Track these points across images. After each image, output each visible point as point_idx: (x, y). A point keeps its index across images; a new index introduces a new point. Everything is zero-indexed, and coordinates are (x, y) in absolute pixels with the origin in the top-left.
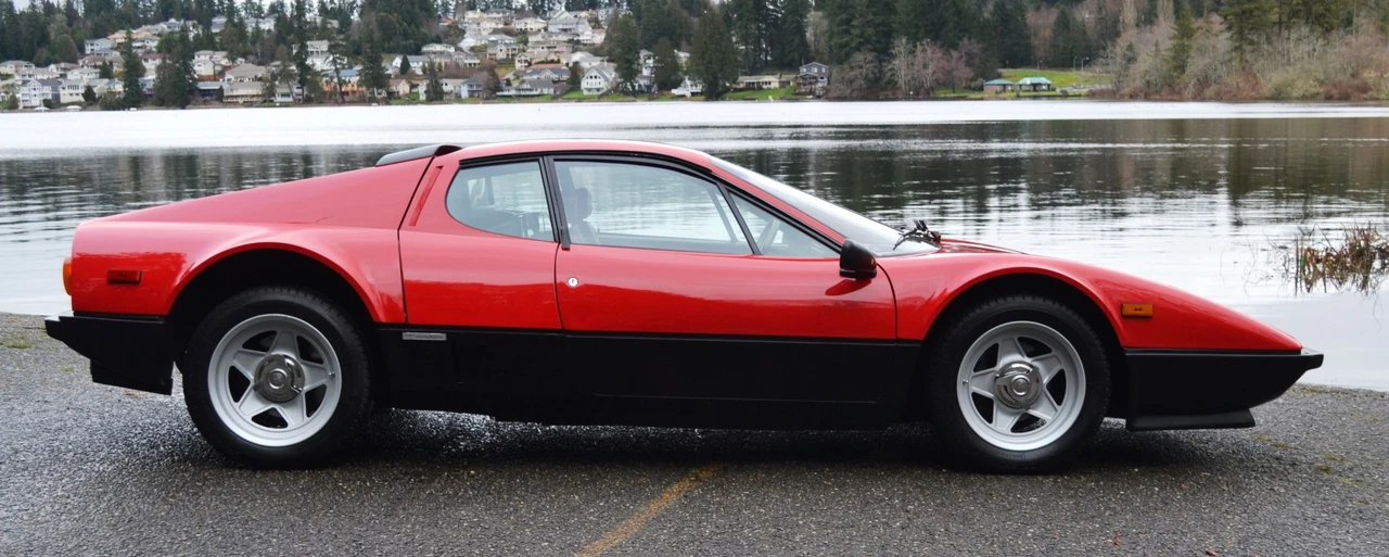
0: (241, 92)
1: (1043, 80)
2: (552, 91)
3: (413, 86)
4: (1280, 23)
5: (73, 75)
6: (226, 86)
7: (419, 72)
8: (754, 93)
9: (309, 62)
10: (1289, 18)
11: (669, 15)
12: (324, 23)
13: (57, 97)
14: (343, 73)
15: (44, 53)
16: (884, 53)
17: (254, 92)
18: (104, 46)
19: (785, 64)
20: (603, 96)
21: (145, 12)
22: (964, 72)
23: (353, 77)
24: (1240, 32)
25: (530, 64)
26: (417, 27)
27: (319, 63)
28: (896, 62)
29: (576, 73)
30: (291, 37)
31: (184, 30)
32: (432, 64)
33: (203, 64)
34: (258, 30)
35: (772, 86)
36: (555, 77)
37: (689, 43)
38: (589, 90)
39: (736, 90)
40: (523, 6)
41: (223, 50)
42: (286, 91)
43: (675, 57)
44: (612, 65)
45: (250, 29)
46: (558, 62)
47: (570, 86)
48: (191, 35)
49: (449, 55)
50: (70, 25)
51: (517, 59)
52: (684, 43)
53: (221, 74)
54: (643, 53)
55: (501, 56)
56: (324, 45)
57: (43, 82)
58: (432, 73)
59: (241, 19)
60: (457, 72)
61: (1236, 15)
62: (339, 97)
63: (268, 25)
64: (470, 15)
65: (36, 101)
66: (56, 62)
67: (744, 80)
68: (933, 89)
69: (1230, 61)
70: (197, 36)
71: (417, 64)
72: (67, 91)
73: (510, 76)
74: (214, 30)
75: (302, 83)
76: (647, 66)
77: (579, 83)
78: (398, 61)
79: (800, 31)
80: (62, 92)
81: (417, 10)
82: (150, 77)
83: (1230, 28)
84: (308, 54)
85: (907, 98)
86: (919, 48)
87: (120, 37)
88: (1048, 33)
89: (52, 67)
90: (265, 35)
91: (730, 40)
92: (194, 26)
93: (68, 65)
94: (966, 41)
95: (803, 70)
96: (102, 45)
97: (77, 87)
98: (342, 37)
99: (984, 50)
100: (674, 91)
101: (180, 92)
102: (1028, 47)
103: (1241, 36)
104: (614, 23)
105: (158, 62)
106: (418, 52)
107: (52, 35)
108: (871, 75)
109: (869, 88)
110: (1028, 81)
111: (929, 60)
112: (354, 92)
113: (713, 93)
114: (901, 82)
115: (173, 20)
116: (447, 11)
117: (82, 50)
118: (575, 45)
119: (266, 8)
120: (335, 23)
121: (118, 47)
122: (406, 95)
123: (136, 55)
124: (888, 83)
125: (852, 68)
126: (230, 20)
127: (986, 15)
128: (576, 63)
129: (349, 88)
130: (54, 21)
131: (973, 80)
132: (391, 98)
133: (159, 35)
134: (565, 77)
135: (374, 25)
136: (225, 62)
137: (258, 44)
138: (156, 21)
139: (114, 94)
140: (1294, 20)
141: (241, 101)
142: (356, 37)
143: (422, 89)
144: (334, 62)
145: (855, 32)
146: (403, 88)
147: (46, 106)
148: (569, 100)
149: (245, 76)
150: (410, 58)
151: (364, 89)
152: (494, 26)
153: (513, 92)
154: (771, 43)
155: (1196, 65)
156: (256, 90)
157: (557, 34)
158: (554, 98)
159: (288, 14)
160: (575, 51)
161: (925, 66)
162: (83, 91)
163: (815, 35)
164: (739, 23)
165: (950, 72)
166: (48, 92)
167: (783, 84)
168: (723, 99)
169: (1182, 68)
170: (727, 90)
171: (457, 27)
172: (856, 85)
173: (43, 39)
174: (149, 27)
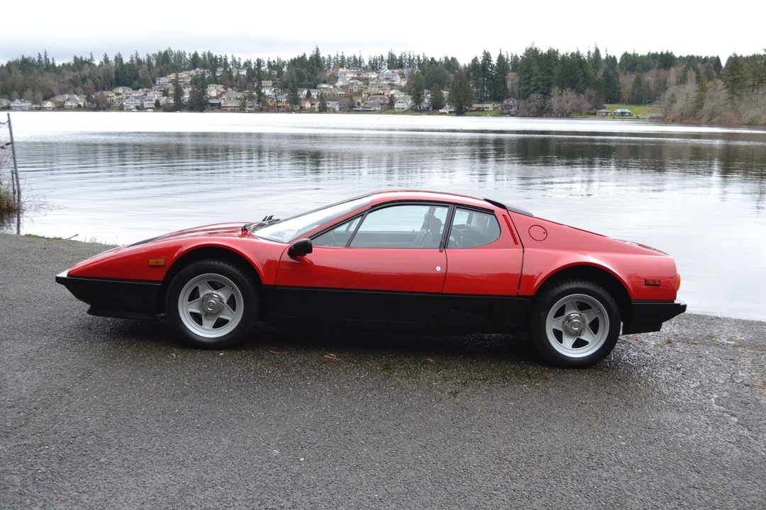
0: (229, 105)
1: (627, 110)
2: (380, 109)
3: (312, 104)
4: (753, 86)
5: (150, 95)
6: (222, 102)
7: (316, 97)
8: (480, 112)
9: (263, 91)
10: (758, 83)
11: (439, 72)
12: (270, 72)
13: (142, 105)
14: (279, 97)
15: (136, 83)
16: (546, 94)
17: (236, 105)
18: (164, 81)
19: (497, 98)
20: (404, 112)
21: (184, 65)
22: (587, 105)
23: (283, 99)
24: (733, 90)
25: (369, 95)
26: (315, 75)
27: (267, 92)
28: (552, 99)
29: (392, 101)
30: (254, 79)
31: (203, 74)
32: (322, 94)
33: (213, 91)
34: (238, 75)
35: (489, 109)
36: (382, 102)
37: (449, 87)
38: (398, 109)
39: (471, 111)
40: (367, 66)
41: (221, 84)
42: (251, 105)
43: (441, 94)
44: (410, 97)
45: (234, 74)
46: (383, 94)
47: (389, 107)
48: (207, 76)
49: (330, 89)
50: (149, 70)
51: (363, 92)
52: (446, 86)
53: (221, 95)
54: (426, 91)
55: (355, 90)
56: (270, 83)
57: (137, 98)
58: (322, 98)
59: (230, 69)
60: (333, 98)
61: (731, 81)
62: (277, 109)
63: (244, 72)
64: (341, 70)
65: (132, 107)
66: (142, 88)
67: (476, 106)
68: (570, 113)
69: (726, 104)
70: (209, 77)
71: (314, 94)
72: (147, 102)
73: (360, 101)
74: (218, 74)
75: (259, 101)
76: (427, 98)
77: (394, 105)
78: (305, 92)
79: (504, 82)
80: (145, 103)
81: (315, 67)
82: (186, 97)
83: (727, 87)
84: (262, 87)
85: (557, 116)
86: (564, 92)
87: (172, 76)
88: (629, 87)
89: (140, 90)
90: (242, 78)
91: (469, 86)
92: (208, 72)
93: (148, 90)
94: (588, 89)
95: (505, 102)
96: (164, 80)
97: (152, 100)
98: (278, 79)
99: (597, 94)
100: (440, 110)
101: (200, 104)
102: (620, 94)
103: (732, 92)
104: (412, 76)
105: (190, 89)
106: (315, 87)
107: (140, 75)
108: (540, 106)
109: (538, 111)
110: (619, 111)
111: (570, 97)
112: (284, 106)
113: (460, 112)
114: (555, 109)
115: (198, 69)
116: (330, 67)
117: (154, 82)
118: (392, 86)
119: (242, 64)
120: (276, 72)
121: (172, 81)
122: (309, 109)
123: (180, 85)
124: (548, 109)
125: (530, 102)
126: (225, 70)
127: (599, 77)
128: (392, 95)
129: (281, 104)
130: (141, 68)
131: (591, 109)
132: (302, 110)
133: (191, 76)
134: (387, 102)
135: (294, 74)
136: (222, 90)
137: (238, 82)
138: (189, 69)
139: (169, 104)
140: (760, 84)
141: (229, 109)
142: (285, 79)
143: (316, 106)
144: (275, 91)
145: (533, 83)
146: (308, 105)
147: (137, 109)
148: (389, 113)
149: (233, 97)
150: (311, 90)
151: (289, 105)
152: (352, 75)
153: (361, 109)
154: (489, 88)
155: (708, 105)
156: (236, 104)
157: (383, 81)
158: (381, 112)
159: (253, 67)
160: (392, 89)
161: (567, 102)
162: (154, 102)
163: (512, 84)
164: (474, 78)
165: (579, 105)
166: (138, 102)
167: (495, 109)
168: (465, 115)
169: (700, 107)
170: (467, 111)
171: (334, 76)
172: (531, 110)
173: (136, 77)
174: (186, 72)
